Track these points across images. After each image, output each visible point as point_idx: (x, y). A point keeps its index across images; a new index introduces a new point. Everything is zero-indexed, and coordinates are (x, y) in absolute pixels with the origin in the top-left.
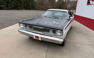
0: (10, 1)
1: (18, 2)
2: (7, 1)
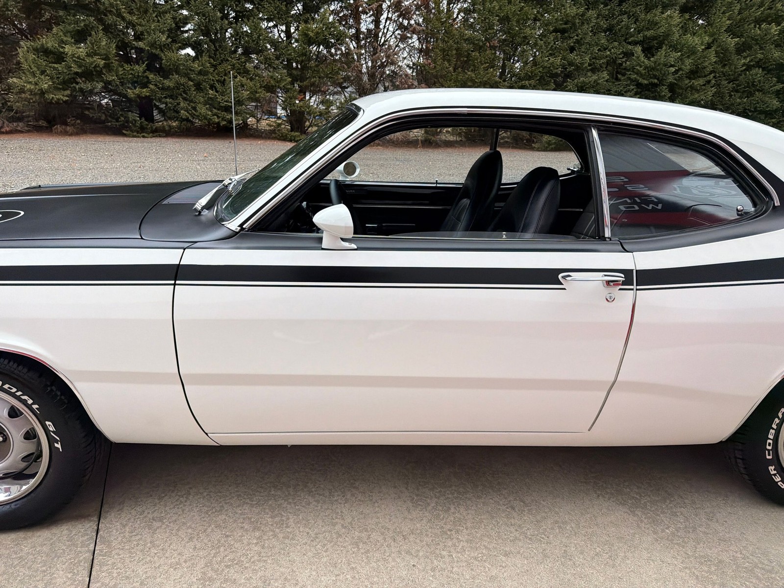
0: (670, 78)
1: (760, 81)
2: (646, 82)
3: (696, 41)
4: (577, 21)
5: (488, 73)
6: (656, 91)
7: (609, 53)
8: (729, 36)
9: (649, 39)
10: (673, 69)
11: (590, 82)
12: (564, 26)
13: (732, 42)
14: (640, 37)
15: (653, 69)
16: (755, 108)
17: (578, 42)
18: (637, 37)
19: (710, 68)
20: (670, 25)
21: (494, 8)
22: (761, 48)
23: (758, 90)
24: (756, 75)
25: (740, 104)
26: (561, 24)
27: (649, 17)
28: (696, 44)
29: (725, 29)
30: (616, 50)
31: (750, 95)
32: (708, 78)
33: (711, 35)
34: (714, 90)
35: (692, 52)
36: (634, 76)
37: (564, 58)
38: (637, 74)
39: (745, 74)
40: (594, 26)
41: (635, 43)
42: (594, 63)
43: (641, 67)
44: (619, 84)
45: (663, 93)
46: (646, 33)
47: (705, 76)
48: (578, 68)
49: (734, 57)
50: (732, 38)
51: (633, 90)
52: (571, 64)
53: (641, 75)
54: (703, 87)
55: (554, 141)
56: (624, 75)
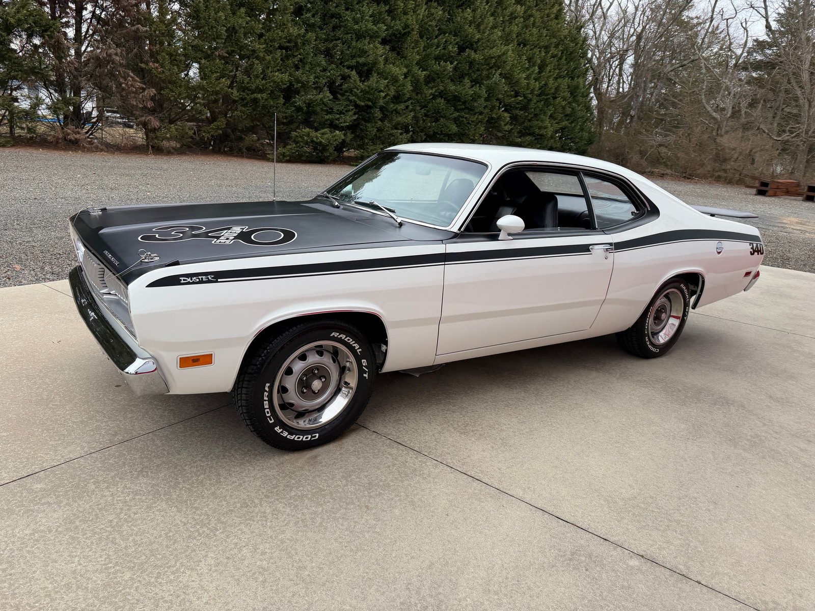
0: (381, 102)
1: (443, 109)
2: (363, 104)
3: (397, 70)
4: (299, 41)
5: (220, 83)
6: (370, 113)
7: (329, 74)
8: (419, 68)
9: (361, 65)
10: (383, 94)
11: (316, 100)
12: (288, 44)
13: (422, 74)
14: (353, 62)
15: (368, 92)
16: (441, 131)
17: (301, 60)
18: (351, 62)
19: (408, 95)
20: (377, 55)
21: (220, 17)
22: (442, 82)
23: (442, 117)
24: (440, 103)
25: (430, 127)
26: (285, 42)
27: (359, 45)
28: (398, 74)
29: (415, 62)
30: (334, 72)
31: (437, 120)
32: (407, 104)
33: (407, 67)
34: (412, 114)
35: (395, 80)
36: (352, 98)
37: (290, 75)
38: (354, 96)
39: (432, 103)
40: (314, 47)
41: (350, 68)
42: (317, 82)
43: (358, 90)
44: (340, 104)
45: (376, 115)
46: (359, 59)
47: (405, 102)
48: (305, 86)
49: (424, 88)
50: (422, 71)
51: (352, 110)
52: (298, 81)
53: (359, 98)
54: (404, 111)
55: (288, 153)
56: (343, 95)
